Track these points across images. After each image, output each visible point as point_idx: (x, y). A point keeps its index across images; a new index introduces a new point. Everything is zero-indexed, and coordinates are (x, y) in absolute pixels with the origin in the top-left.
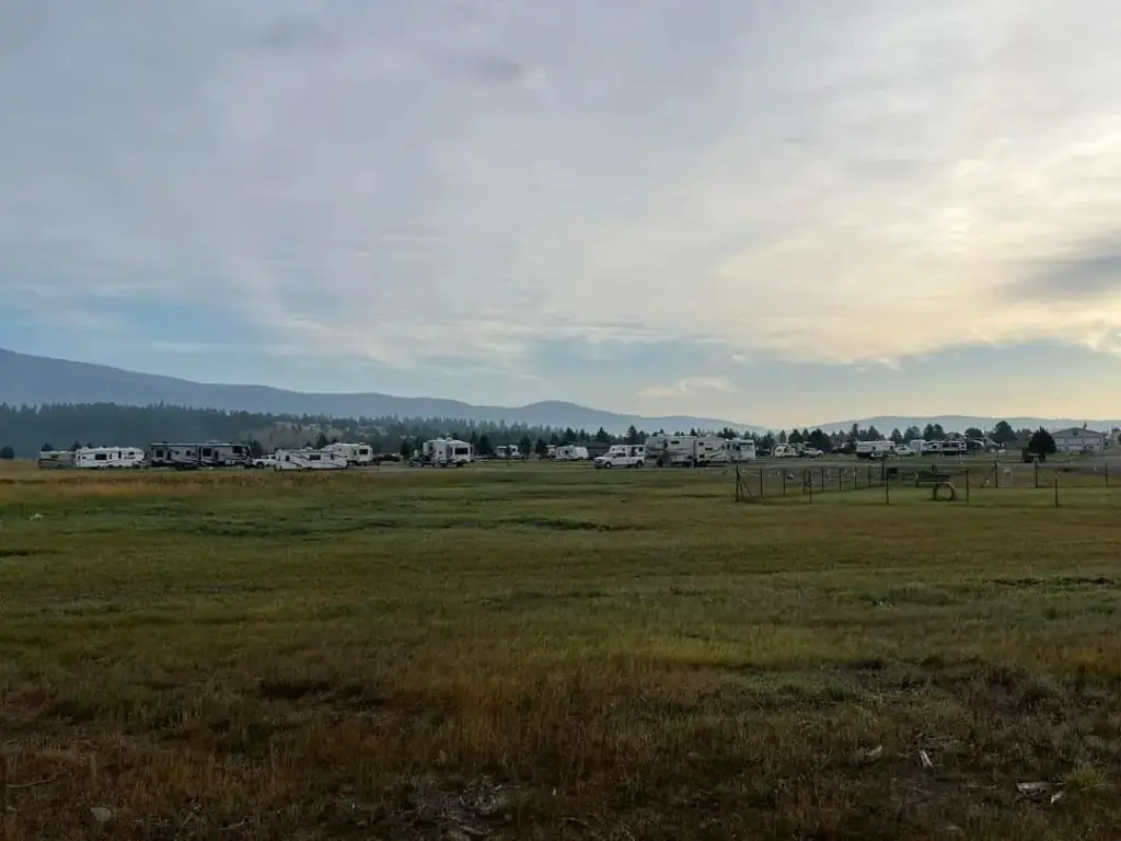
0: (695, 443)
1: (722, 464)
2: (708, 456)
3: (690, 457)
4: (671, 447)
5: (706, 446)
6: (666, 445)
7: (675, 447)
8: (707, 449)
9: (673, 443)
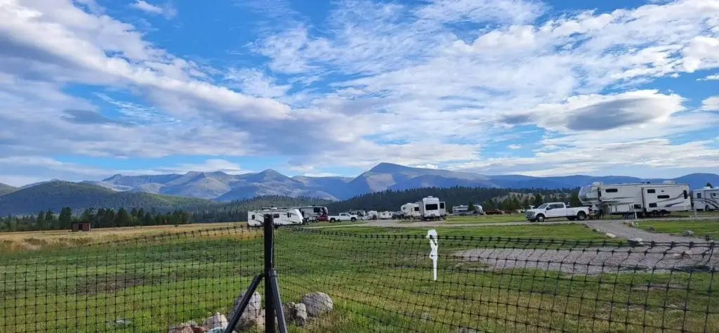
0: (642, 189)
1: (682, 214)
2: (661, 205)
3: (637, 207)
4: (606, 196)
5: (658, 193)
6: (600, 194)
7: (612, 195)
8: (659, 197)
9: (608, 191)
